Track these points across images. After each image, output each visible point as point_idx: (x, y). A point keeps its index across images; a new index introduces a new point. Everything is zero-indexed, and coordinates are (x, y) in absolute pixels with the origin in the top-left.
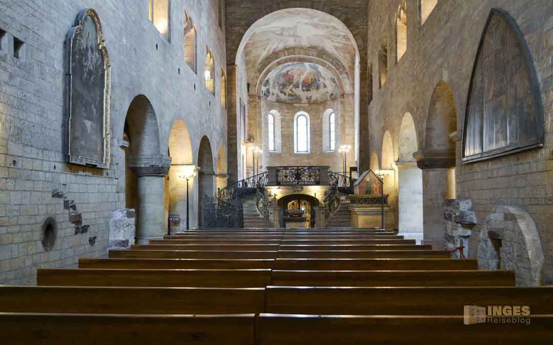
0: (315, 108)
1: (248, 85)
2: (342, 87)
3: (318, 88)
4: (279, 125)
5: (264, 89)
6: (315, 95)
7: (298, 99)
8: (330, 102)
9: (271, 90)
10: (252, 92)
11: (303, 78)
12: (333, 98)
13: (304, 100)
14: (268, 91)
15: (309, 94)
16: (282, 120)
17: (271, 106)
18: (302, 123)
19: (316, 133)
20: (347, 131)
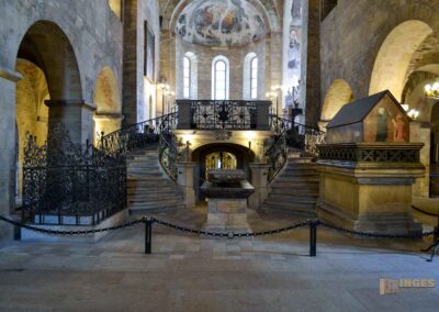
0: (236, 52)
1: (161, 18)
2: (268, 26)
3: (239, 29)
4: (195, 70)
5: (179, 26)
6: (235, 37)
7: (217, 42)
8: (252, 45)
9: (188, 29)
10: (165, 27)
11: (223, 17)
12: (256, 39)
13: (224, 44)
14: (184, 29)
15: (228, 36)
16: (199, 64)
17: (187, 47)
18: (220, 68)
19: (236, 79)
20: (274, 74)
